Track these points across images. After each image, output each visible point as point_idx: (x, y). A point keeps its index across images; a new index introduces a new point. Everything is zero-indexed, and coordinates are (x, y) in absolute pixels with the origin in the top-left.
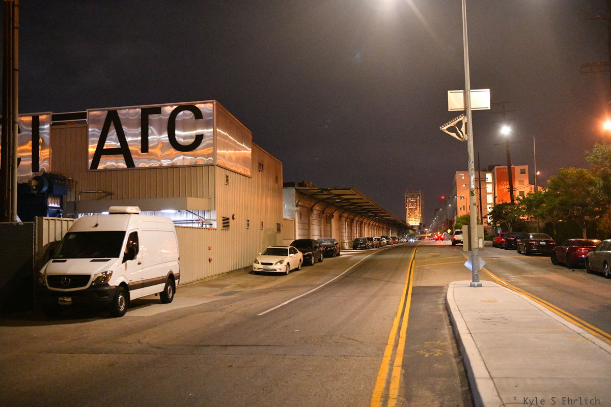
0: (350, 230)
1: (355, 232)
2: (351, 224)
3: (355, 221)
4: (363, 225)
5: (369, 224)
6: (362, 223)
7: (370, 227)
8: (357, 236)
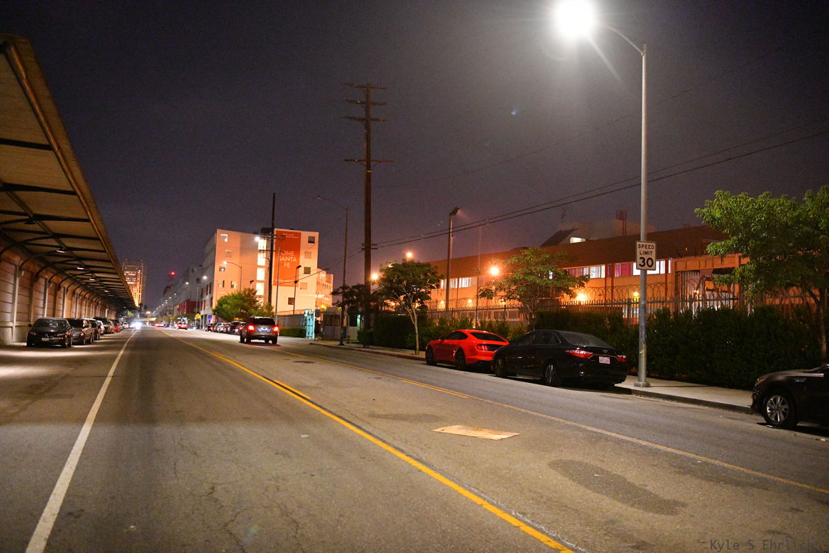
0: (27, 299)
1: (41, 305)
2: (32, 285)
3: (42, 281)
4: (61, 293)
5: (74, 293)
6: (58, 287)
7: (74, 299)
8: (44, 314)
